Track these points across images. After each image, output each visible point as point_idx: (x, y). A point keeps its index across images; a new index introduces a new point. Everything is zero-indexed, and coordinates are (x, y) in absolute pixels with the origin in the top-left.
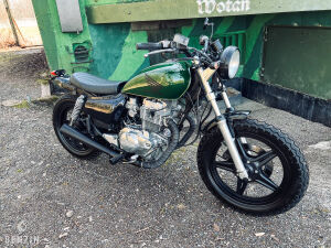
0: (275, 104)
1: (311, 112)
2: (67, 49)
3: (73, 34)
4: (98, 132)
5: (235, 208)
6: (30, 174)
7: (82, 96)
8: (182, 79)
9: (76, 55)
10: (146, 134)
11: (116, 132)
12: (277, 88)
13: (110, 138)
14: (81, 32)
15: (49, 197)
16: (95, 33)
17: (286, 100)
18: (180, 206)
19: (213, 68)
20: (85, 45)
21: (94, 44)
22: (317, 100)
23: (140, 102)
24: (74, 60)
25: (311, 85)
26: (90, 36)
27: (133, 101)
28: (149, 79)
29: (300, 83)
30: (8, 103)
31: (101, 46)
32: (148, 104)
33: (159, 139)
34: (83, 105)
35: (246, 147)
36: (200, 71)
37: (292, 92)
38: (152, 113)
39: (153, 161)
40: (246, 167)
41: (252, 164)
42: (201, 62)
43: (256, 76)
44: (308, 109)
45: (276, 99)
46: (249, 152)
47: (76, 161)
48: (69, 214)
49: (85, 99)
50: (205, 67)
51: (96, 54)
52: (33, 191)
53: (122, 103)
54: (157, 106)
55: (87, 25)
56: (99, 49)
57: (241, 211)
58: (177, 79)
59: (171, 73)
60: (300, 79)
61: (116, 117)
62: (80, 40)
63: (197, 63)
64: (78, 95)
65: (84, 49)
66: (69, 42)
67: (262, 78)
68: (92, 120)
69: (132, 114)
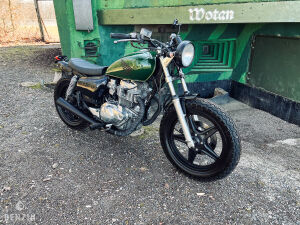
1: (289, 113)
2: (79, 44)
3: (85, 32)
4: (85, 105)
6: (31, 136)
8: (149, 66)
9: (86, 50)
10: (120, 108)
11: (98, 106)
12: (260, 91)
13: (93, 111)
14: (92, 31)
16: (103, 33)
17: (268, 102)
19: (169, 57)
20: (95, 42)
21: (102, 41)
24: (84, 54)
25: (290, 89)
26: (98, 35)
27: (113, 82)
28: (123, 64)
29: (280, 87)
30: (26, 84)
31: (109, 44)
32: (124, 84)
33: (130, 113)
34: (76, 84)
35: (198, 124)
36: (161, 58)
37: (273, 96)
39: (124, 131)
40: (193, 139)
41: (198, 137)
42: (162, 51)
43: (243, 79)
44: (286, 111)
45: (259, 101)
48: (54, 166)
49: (78, 79)
50: (165, 56)
51: (103, 50)
52: (31, 147)
53: (104, 83)
55: (97, 25)
56: (105, 46)
57: (190, 176)
59: (141, 59)
60: (280, 83)
61: (100, 95)
62: (91, 38)
63: (159, 52)
65: (93, 45)
66: (81, 38)
67: (248, 81)
68: (81, 95)
69: (112, 92)
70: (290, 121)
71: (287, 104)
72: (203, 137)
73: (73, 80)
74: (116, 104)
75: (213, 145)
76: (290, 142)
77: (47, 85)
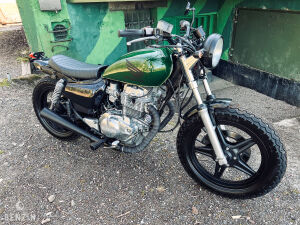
0: (242, 83)
1: (275, 91)
2: (46, 27)
3: (52, 12)
4: (79, 116)
5: (212, 191)
6: (11, 156)
7: (62, 81)
8: (164, 67)
9: (55, 34)
10: (127, 120)
11: (96, 116)
12: (245, 68)
13: (90, 122)
14: (59, 11)
15: (31, 181)
16: (73, 12)
17: (253, 79)
18: (160, 189)
19: (196, 57)
20: (64, 24)
21: (73, 23)
22: (281, 80)
23: (120, 88)
24: (53, 39)
25: (276, 65)
26: (68, 15)
28: (129, 65)
29: (266, 63)
31: (80, 25)
32: (129, 91)
33: (140, 125)
34: (64, 88)
35: (225, 133)
36: (183, 59)
37: (258, 72)
38: (133, 100)
39: (133, 146)
40: (225, 154)
41: (231, 151)
42: (184, 49)
43: (225, 56)
44: (272, 87)
46: (228, 139)
47: (57, 142)
48: (51, 198)
49: (65, 83)
50: (188, 55)
51: (75, 33)
52: (15, 174)
53: (103, 88)
54: (138, 92)
55: (65, 4)
56: (77, 28)
58: (159, 66)
61: (97, 102)
62: (59, 19)
63: (180, 50)
64: (57, 79)
65: (63, 27)
66: (47, 20)
67: (231, 58)
68: (72, 104)
69: (112, 99)
70: (277, 98)
71: (274, 80)
72: (236, 151)
73: (59, 85)
74: (121, 115)
75: (246, 158)
76: (286, 123)
77: (15, 81)
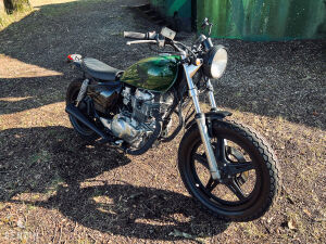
4: (97, 115)
7: (87, 80)
13: (104, 121)
23: (133, 92)
27: (127, 90)
36: (185, 66)
38: (140, 102)
49: (89, 83)
54: (146, 97)
63: (183, 58)
69: (126, 102)
73: (84, 84)
74: (129, 117)
